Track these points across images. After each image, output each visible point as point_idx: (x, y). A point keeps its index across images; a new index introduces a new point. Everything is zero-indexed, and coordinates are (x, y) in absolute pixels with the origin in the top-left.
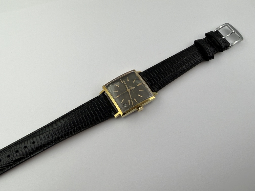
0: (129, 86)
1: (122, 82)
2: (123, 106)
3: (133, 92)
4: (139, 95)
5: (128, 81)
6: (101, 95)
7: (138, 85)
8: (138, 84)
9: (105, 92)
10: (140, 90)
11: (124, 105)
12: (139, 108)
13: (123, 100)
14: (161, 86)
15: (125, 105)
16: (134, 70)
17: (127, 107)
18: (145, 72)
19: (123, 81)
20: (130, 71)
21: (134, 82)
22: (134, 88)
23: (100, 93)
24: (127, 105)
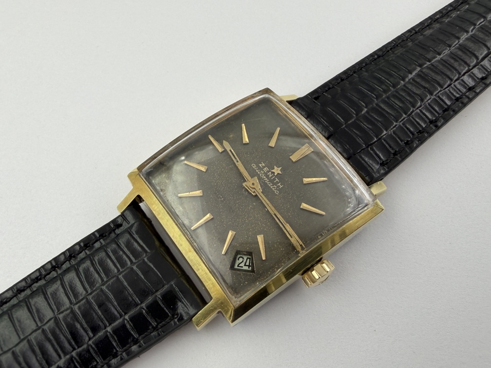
0: (254, 166)
1: (220, 150)
2: (232, 267)
3: (277, 192)
4: (304, 206)
5: (246, 139)
6: (122, 215)
7: (294, 158)
8: (294, 151)
9: (139, 199)
10: (306, 180)
11: (238, 262)
12: (314, 273)
13: (231, 234)
14: (395, 154)
15: (243, 263)
16: (267, 91)
17: (253, 271)
18: (316, 98)
19: (221, 144)
20: (253, 96)
21: (272, 143)
22: (277, 170)
23: (119, 208)
24: (251, 260)
